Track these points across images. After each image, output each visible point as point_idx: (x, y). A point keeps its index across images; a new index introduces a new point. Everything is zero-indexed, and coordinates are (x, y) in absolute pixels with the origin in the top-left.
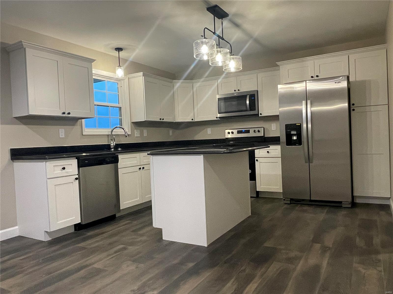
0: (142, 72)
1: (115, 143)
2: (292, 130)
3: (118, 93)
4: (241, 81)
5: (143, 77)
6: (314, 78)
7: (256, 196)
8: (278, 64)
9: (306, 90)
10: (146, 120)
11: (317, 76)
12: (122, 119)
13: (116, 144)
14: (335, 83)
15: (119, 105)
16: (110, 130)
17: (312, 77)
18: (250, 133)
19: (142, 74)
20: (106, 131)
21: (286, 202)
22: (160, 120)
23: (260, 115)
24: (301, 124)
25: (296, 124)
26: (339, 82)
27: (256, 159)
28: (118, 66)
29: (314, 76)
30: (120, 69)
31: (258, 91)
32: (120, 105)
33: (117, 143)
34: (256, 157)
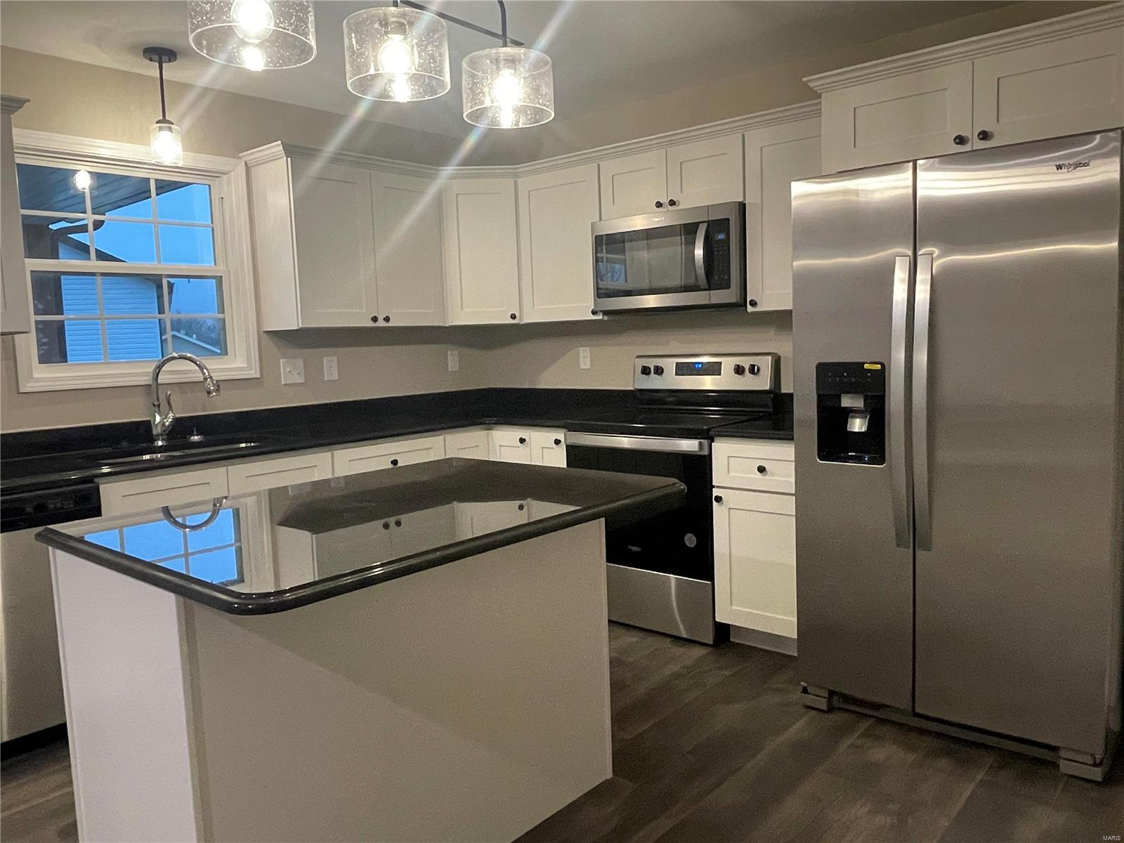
0: (280, 142)
1: (171, 415)
2: (844, 393)
3: (212, 222)
4: (681, 163)
5: (289, 159)
6: (970, 144)
7: (711, 642)
8: (811, 85)
9: (912, 203)
10: (300, 326)
11: (984, 136)
12: (224, 319)
13: (177, 421)
14: (1059, 167)
15: (216, 268)
16: (151, 368)
17: (960, 140)
18: (720, 375)
19: (281, 148)
20: (137, 372)
21: (809, 699)
22: (372, 324)
23: (750, 309)
24: (883, 365)
25: (865, 363)
26: (1078, 165)
27: (716, 492)
28: (158, 122)
29: (970, 136)
30: (166, 134)
31: (744, 205)
32: (220, 270)
33: (178, 416)
34: (718, 487)
